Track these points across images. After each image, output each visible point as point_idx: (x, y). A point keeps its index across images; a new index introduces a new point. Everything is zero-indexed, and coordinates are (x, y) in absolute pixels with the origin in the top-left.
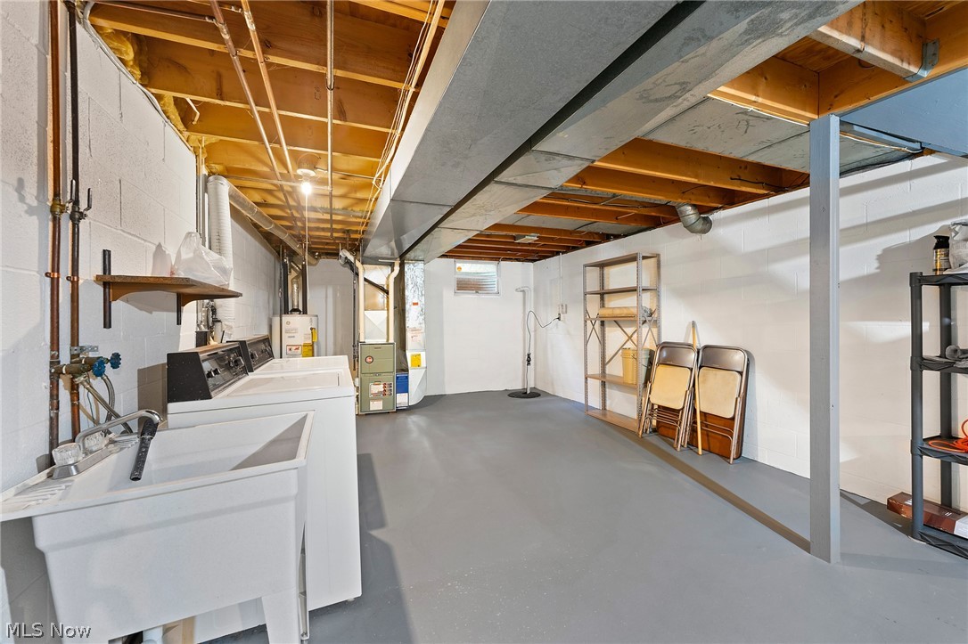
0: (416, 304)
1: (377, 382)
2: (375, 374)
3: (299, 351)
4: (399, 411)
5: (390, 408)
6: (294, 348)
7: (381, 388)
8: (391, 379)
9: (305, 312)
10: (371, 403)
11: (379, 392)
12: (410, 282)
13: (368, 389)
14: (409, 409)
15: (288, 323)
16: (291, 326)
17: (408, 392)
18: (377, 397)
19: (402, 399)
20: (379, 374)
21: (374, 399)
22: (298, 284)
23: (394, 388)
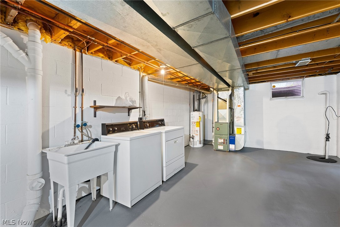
0: (240, 106)
1: (221, 138)
2: (220, 135)
3: (195, 124)
4: (230, 151)
5: (226, 149)
6: (194, 123)
7: (222, 141)
8: (227, 137)
9: (199, 111)
10: (219, 146)
11: (221, 142)
12: (236, 97)
13: (217, 140)
14: (236, 152)
15: (192, 114)
16: (193, 116)
17: (234, 144)
18: (221, 144)
19: (232, 147)
20: (222, 135)
21: (220, 145)
22: (197, 101)
23: (228, 141)
